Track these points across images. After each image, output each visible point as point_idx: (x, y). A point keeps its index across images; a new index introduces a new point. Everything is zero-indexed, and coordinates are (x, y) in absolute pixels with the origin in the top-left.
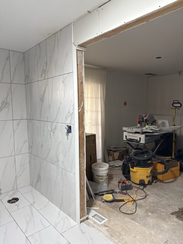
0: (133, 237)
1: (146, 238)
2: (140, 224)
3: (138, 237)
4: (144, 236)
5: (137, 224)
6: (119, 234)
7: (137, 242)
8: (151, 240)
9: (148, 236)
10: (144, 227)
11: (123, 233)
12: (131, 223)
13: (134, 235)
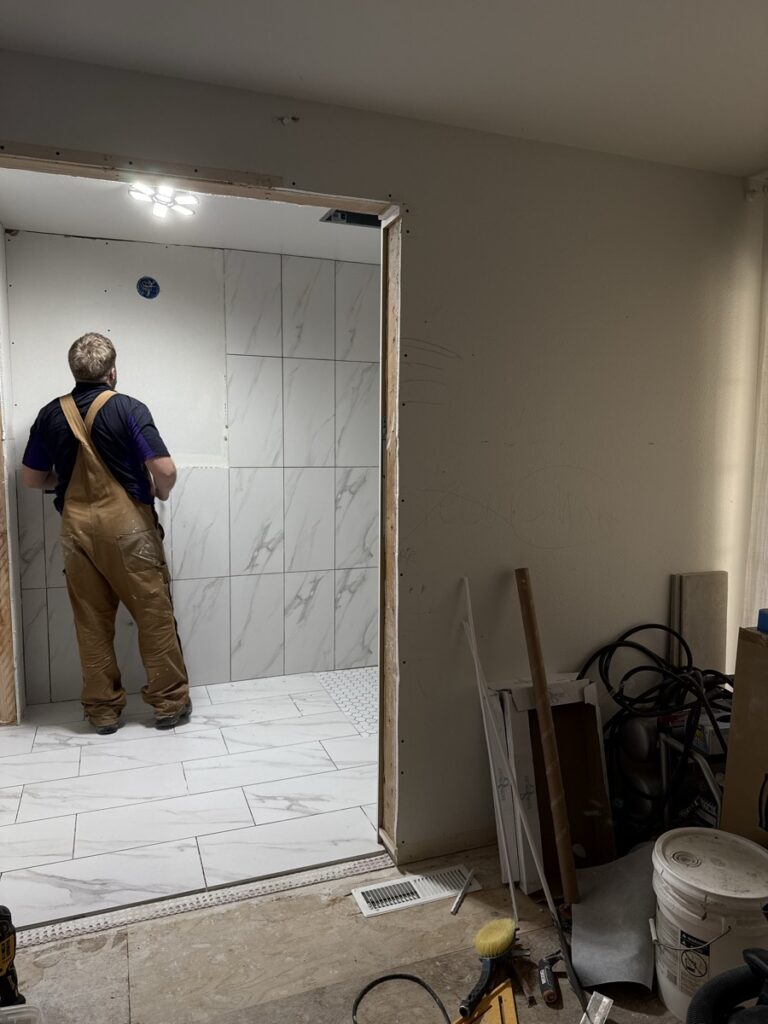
0: (233, 947)
1: (196, 977)
2: (275, 1002)
3: (221, 957)
4: (211, 978)
5: (284, 993)
6: (276, 918)
7: (207, 945)
8: (179, 989)
9: (198, 989)
10: (250, 1005)
11: (269, 929)
12: (303, 977)
13: (236, 953)
